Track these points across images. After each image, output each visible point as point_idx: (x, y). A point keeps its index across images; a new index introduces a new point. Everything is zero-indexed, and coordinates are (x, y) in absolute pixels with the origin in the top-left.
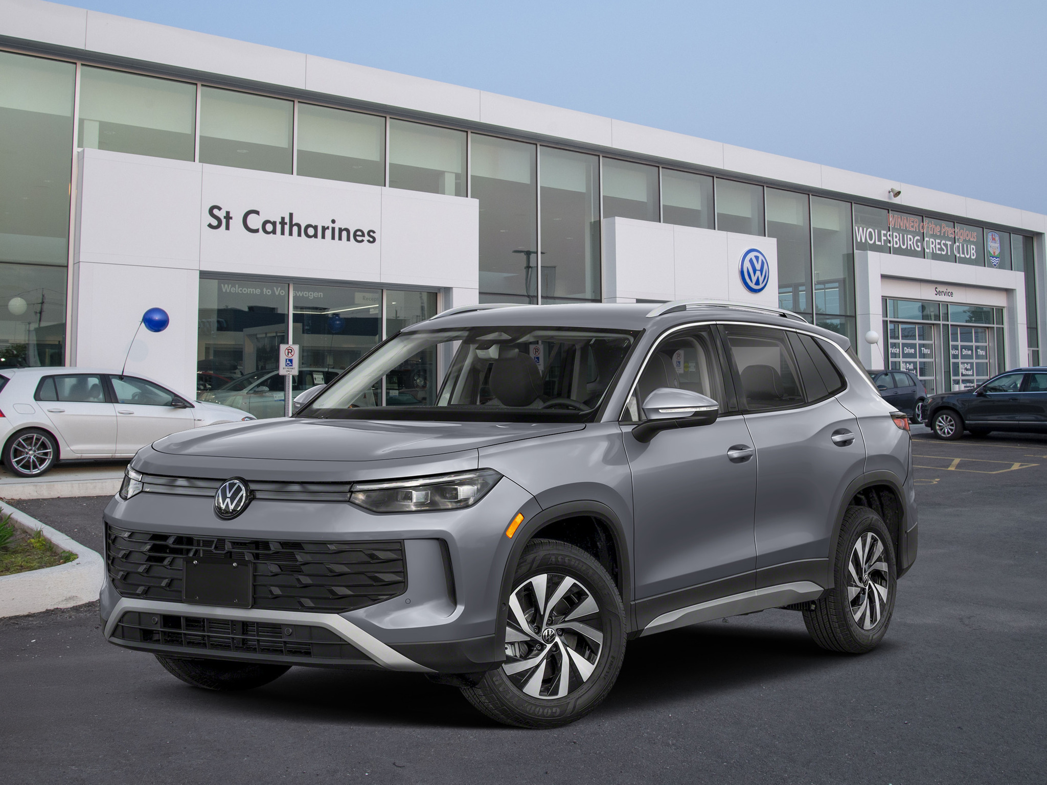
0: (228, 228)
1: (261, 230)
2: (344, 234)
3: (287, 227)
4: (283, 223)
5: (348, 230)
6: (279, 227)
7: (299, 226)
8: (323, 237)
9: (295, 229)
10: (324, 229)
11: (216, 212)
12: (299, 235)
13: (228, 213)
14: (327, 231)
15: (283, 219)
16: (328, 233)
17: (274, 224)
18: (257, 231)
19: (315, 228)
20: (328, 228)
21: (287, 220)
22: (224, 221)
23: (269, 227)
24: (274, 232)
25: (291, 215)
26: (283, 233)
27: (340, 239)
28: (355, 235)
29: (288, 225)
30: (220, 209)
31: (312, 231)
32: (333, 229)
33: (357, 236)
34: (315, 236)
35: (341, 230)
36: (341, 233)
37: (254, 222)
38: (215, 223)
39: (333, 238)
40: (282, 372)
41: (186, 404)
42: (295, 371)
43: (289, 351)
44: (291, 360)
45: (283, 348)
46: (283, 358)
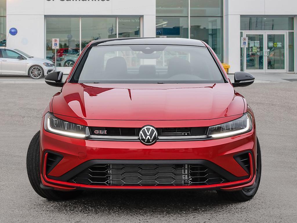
40: (53, 48)
41: (24, 58)
42: (58, 47)
43: (56, 41)
44: (56, 44)
45: (53, 39)
46: (53, 43)
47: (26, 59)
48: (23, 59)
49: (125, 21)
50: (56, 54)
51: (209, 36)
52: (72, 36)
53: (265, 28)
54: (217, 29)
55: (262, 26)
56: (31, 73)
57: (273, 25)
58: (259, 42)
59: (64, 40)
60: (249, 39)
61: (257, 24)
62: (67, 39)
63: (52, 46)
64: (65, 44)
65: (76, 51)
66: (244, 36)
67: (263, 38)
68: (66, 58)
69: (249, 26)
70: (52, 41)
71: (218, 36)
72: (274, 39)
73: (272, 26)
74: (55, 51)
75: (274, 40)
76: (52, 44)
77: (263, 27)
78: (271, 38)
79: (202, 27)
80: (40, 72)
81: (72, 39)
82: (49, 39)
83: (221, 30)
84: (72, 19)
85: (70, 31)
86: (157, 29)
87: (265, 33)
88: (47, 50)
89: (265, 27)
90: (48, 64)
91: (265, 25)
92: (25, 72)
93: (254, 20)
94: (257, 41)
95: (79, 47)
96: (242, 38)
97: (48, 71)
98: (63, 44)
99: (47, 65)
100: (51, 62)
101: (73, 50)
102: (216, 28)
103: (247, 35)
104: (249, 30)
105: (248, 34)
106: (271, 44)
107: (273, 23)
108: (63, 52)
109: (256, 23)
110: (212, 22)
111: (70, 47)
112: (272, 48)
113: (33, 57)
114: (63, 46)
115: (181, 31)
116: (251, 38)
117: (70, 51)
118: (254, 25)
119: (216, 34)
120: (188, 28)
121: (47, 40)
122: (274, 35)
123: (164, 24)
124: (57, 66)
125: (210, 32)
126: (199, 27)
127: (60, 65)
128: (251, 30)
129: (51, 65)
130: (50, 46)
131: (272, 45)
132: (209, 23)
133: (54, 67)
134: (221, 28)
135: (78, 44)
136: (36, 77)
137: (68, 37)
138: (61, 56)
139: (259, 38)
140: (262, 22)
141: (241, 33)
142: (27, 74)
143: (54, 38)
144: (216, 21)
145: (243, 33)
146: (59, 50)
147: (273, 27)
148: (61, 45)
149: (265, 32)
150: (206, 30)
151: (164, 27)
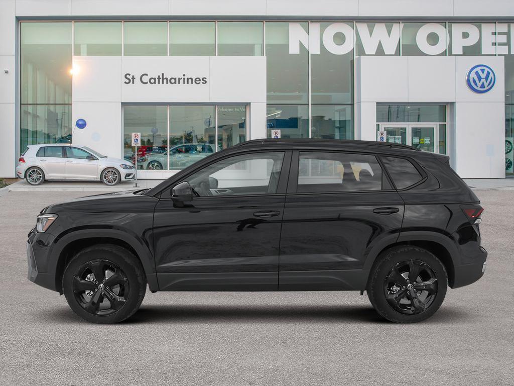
0: (133, 83)
1: (149, 83)
2: (190, 80)
3: (161, 80)
4: (159, 78)
5: (192, 79)
6: (157, 80)
7: (167, 79)
8: (179, 83)
9: (165, 81)
10: (179, 79)
11: (128, 76)
12: (167, 83)
13: (133, 76)
14: (181, 80)
15: (159, 76)
16: (182, 81)
17: (155, 79)
18: (147, 83)
19: (175, 79)
20: (181, 79)
21: (161, 77)
22: (131, 80)
23: (152, 81)
24: (155, 83)
25: (163, 74)
26: (159, 83)
27: (188, 83)
28: (195, 81)
29: (162, 79)
30: (129, 75)
31: (174, 81)
32: (184, 79)
33: (197, 81)
34: (175, 83)
35: (188, 79)
36: (188, 80)
37: (145, 79)
38: (127, 81)
39: (184, 83)
40: (133, 145)
41: (95, 158)
42: (139, 144)
43: (136, 136)
44: (137, 140)
45: (133, 134)
46: (133, 138)
47: (98, 159)
48: (94, 160)
49: (227, 110)
50: (136, 153)
51: (336, 129)
52: (157, 130)
53: (408, 119)
54: (346, 120)
55: (404, 116)
56: (104, 178)
57: (419, 115)
58: (400, 137)
59: (147, 135)
60: (387, 134)
61: (398, 115)
62: (152, 133)
63: (131, 143)
64: (149, 140)
65: (163, 149)
66: (382, 129)
67: (406, 133)
68: (149, 158)
69: (387, 117)
70: (131, 136)
71: (347, 130)
72: (421, 133)
73: (417, 117)
74: (135, 149)
75: (421, 135)
76: (131, 140)
77: (406, 117)
78: (416, 132)
79: (326, 118)
80: (116, 177)
81: (158, 133)
82: (127, 133)
83: (351, 121)
84: (158, 107)
85: (155, 123)
86: (268, 121)
87: (409, 126)
88: (125, 147)
89: (408, 117)
90: (126, 165)
91: (408, 116)
92: (96, 177)
93: (394, 109)
94: (398, 135)
95: (167, 144)
96: (379, 132)
97: (127, 174)
98: (146, 140)
99: (125, 167)
100: (130, 163)
101: (159, 147)
102: (344, 119)
103: (385, 128)
104: (388, 122)
105: (387, 127)
106: (416, 140)
107: (419, 113)
108: (146, 151)
109: (396, 113)
110: (340, 111)
111: (154, 143)
112: (418, 145)
113: (106, 157)
114: (146, 143)
115: (300, 124)
116: (390, 132)
117: (155, 149)
118: (394, 115)
119: (345, 127)
120: (308, 120)
121: (125, 135)
122: (421, 129)
123: (278, 114)
124: (138, 169)
125: (337, 125)
126: (322, 117)
127: (141, 167)
128: (391, 122)
129: (130, 167)
130: (129, 142)
131: (418, 141)
132: (336, 113)
133: (133, 170)
134: (352, 119)
135: (166, 139)
136: (110, 182)
137: (152, 131)
138: (143, 155)
139: (400, 132)
140: (404, 111)
141: (378, 126)
142: (99, 179)
143: (134, 132)
144: (344, 110)
145: (380, 126)
146: (141, 148)
147: (419, 118)
148: (143, 142)
149: (409, 124)
150: (331, 122)
151: (278, 117)
